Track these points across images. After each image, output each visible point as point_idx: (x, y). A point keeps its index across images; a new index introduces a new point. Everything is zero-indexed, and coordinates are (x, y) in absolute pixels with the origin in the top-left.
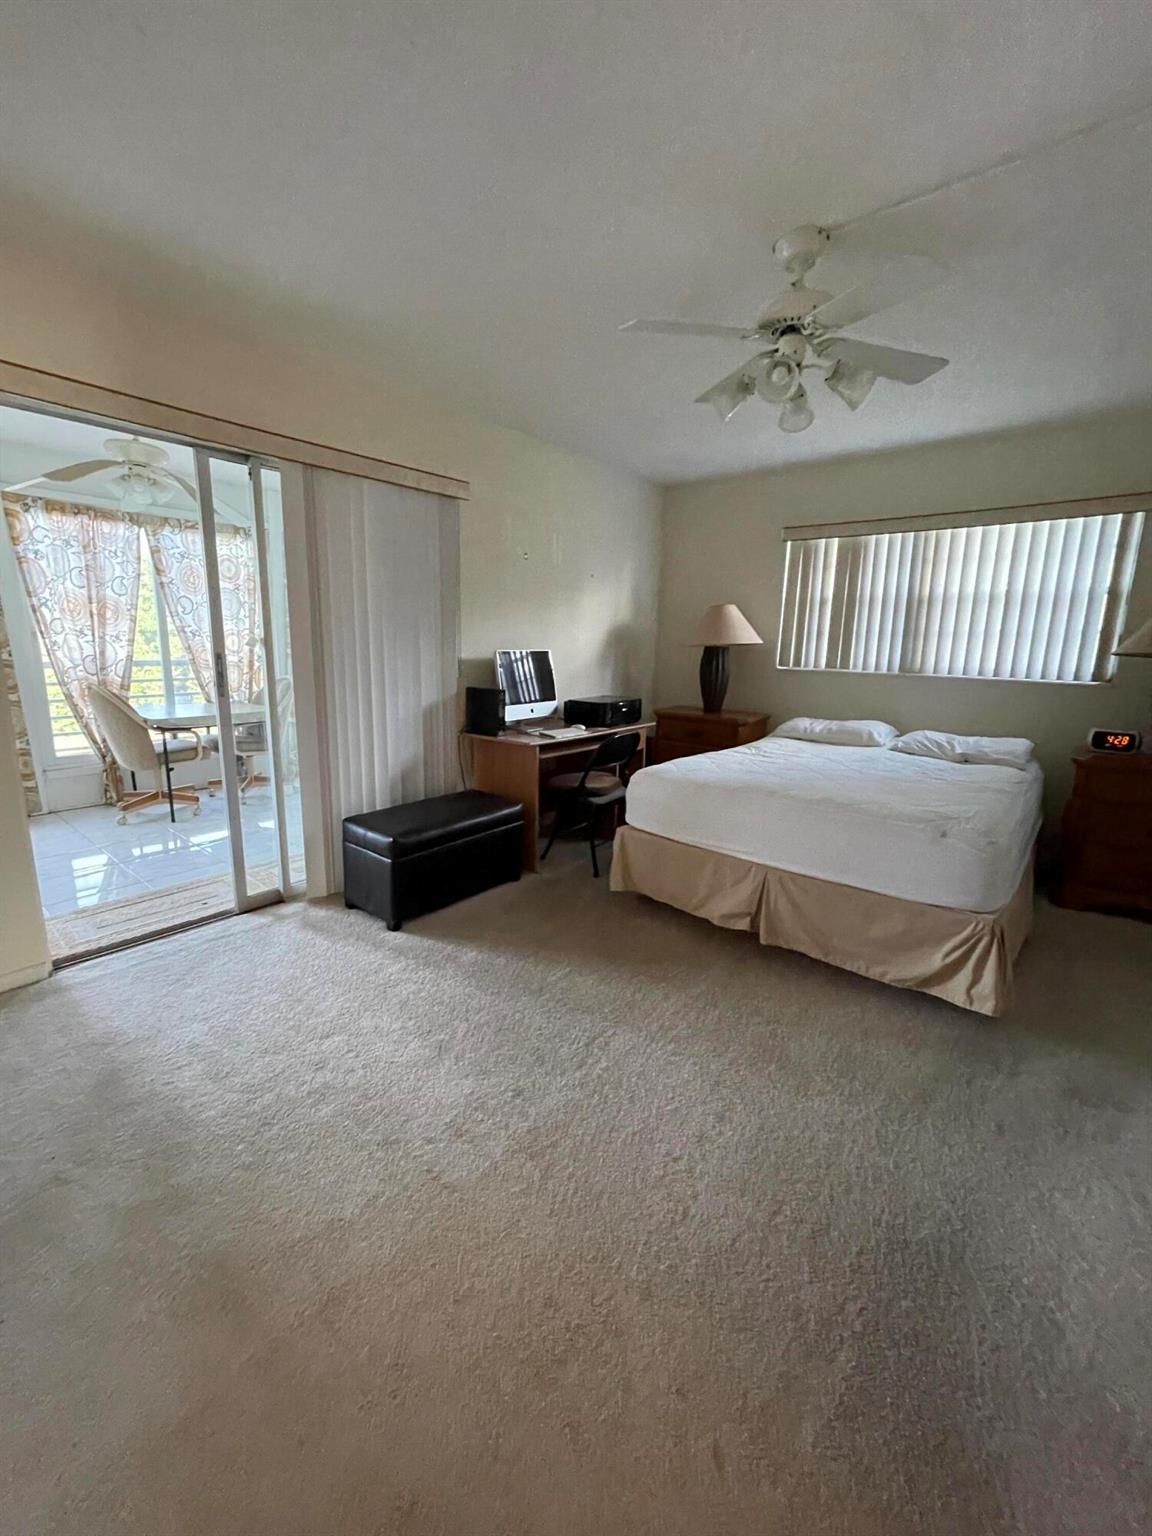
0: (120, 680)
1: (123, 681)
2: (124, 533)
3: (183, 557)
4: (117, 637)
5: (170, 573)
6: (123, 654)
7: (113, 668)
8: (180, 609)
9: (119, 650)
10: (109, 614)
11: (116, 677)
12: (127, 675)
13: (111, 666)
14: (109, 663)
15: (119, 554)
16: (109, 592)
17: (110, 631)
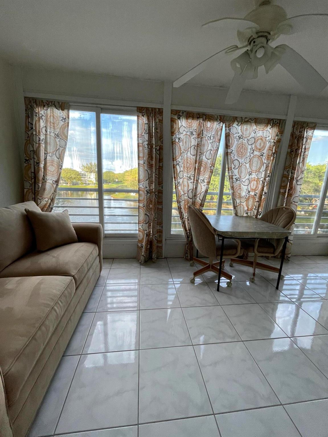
0: (201, 201)
1: (202, 202)
2: (216, 127)
3: (240, 138)
4: (203, 180)
5: (232, 147)
6: (204, 189)
7: (199, 196)
8: (233, 166)
9: (203, 187)
10: (202, 169)
11: (199, 200)
12: (204, 199)
13: (199, 194)
14: (198, 193)
15: (212, 138)
16: (204, 158)
17: (201, 178)
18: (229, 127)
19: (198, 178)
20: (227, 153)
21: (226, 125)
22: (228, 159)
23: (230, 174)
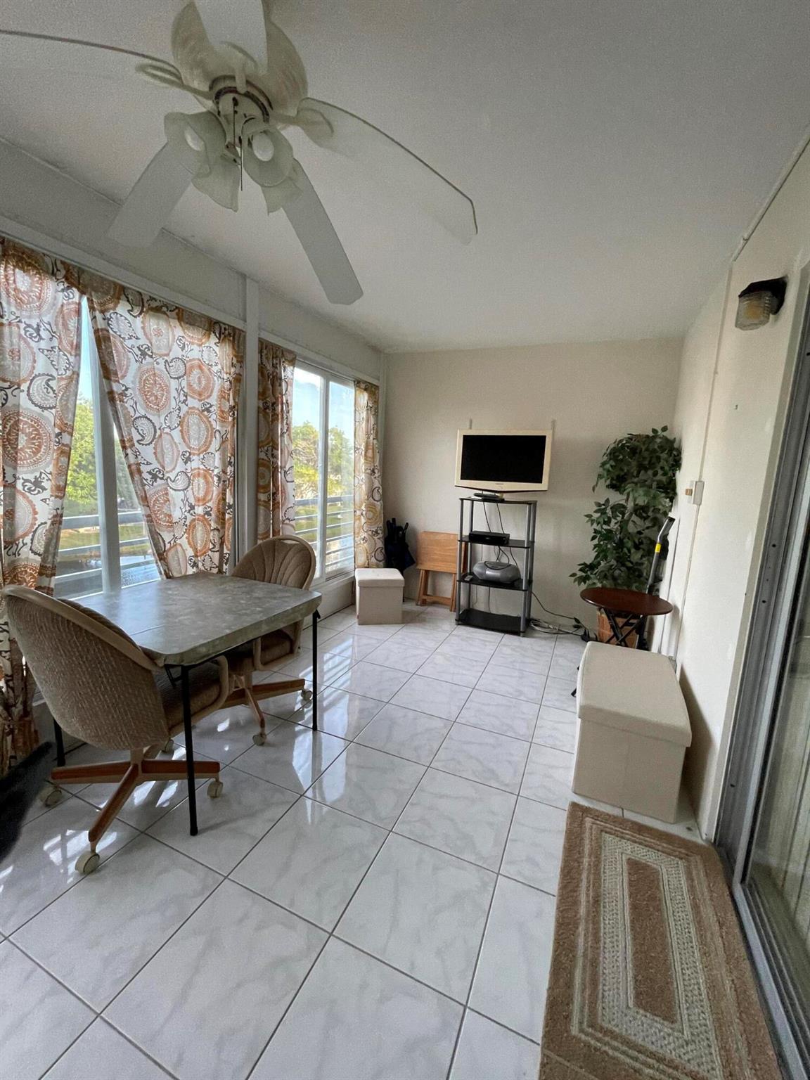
5: (123, 377)
8: (136, 437)
10: (22, 441)
18: (103, 312)
19: (14, 476)
20: (111, 392)
21: (90, 301)
22: (116, 412)
23: (132, 460)
